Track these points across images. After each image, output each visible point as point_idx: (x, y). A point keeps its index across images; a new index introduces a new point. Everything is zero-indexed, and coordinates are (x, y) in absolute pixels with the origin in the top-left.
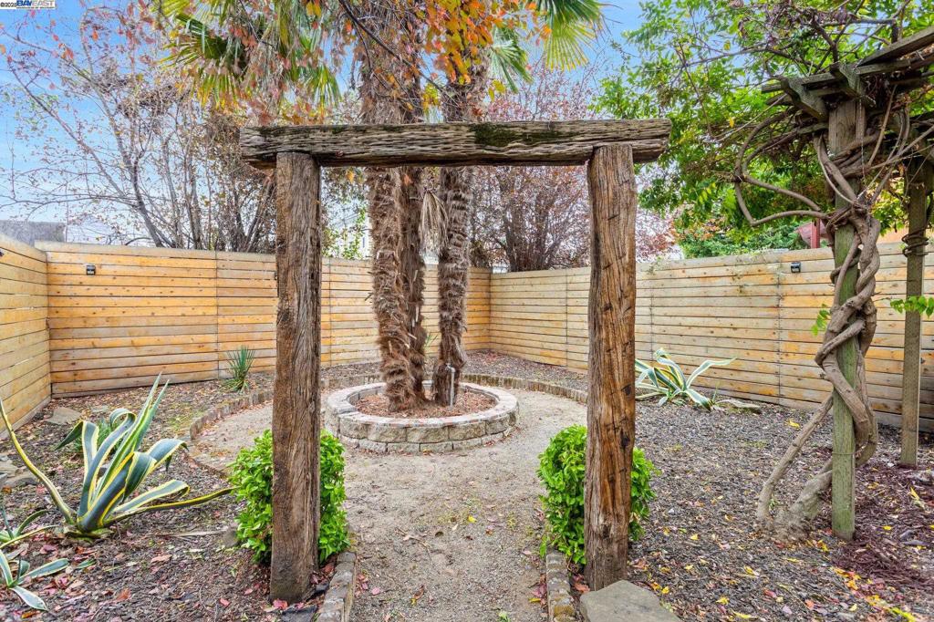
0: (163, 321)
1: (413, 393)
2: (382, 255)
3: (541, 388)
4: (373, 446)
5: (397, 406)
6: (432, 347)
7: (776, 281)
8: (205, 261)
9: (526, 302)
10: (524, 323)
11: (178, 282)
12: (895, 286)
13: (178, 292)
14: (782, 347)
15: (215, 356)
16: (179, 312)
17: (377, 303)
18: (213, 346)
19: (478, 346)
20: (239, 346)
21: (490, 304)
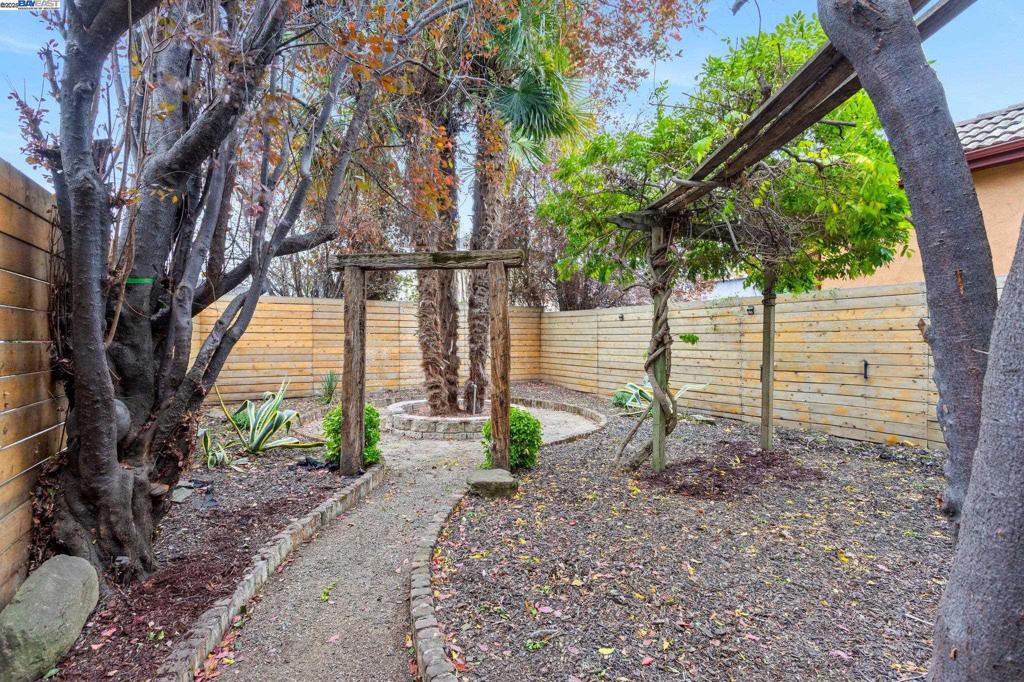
0: (274, 351)
1: (447, 402)
2: (424, 304)
3: (563, 408)
4: (413, 434)
5: (436, 410)
6: (464, 371)
7: (738, 321)
8: (304, 305)
9: (568, 337)
10: (566, 356)
11: (285, 322)
12: (811, 325)
13: (285, 329)
14: (744, 374)
15: (311, 379)
16: (287, 344)
17: (422, 337)
18: (310, 371)
19: (530, 377)
20: (328, 371)
21: (540, 340)
